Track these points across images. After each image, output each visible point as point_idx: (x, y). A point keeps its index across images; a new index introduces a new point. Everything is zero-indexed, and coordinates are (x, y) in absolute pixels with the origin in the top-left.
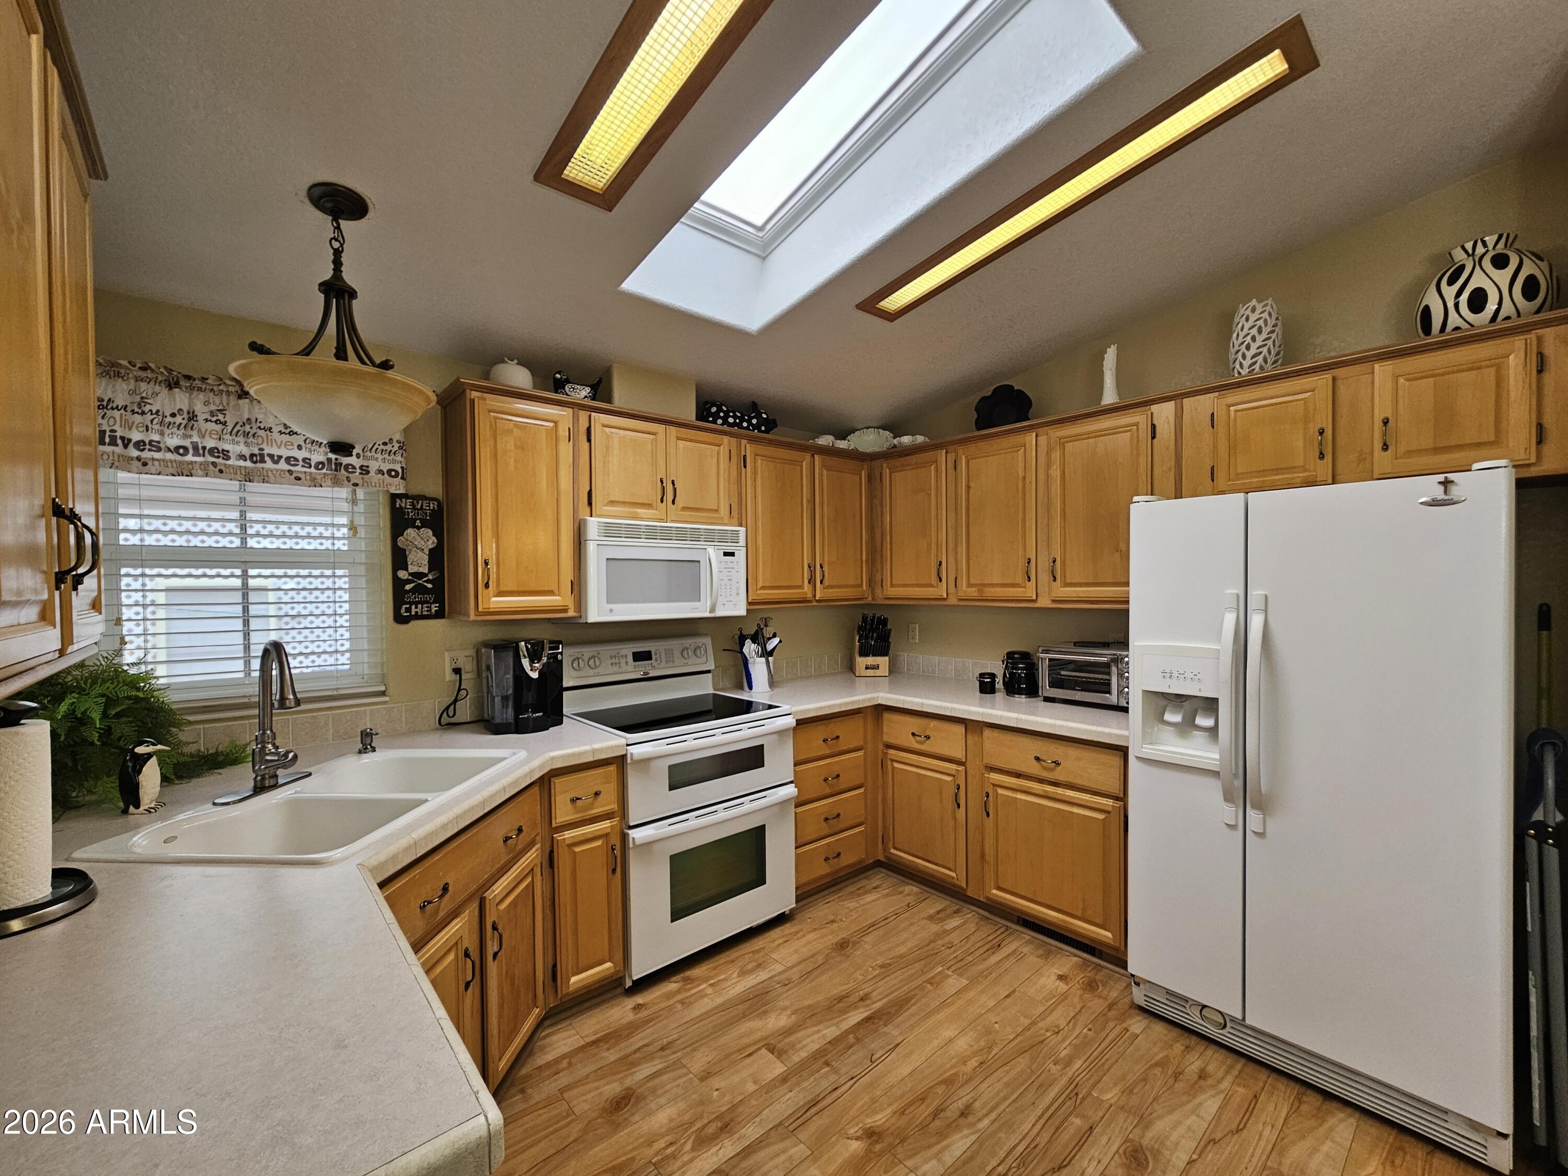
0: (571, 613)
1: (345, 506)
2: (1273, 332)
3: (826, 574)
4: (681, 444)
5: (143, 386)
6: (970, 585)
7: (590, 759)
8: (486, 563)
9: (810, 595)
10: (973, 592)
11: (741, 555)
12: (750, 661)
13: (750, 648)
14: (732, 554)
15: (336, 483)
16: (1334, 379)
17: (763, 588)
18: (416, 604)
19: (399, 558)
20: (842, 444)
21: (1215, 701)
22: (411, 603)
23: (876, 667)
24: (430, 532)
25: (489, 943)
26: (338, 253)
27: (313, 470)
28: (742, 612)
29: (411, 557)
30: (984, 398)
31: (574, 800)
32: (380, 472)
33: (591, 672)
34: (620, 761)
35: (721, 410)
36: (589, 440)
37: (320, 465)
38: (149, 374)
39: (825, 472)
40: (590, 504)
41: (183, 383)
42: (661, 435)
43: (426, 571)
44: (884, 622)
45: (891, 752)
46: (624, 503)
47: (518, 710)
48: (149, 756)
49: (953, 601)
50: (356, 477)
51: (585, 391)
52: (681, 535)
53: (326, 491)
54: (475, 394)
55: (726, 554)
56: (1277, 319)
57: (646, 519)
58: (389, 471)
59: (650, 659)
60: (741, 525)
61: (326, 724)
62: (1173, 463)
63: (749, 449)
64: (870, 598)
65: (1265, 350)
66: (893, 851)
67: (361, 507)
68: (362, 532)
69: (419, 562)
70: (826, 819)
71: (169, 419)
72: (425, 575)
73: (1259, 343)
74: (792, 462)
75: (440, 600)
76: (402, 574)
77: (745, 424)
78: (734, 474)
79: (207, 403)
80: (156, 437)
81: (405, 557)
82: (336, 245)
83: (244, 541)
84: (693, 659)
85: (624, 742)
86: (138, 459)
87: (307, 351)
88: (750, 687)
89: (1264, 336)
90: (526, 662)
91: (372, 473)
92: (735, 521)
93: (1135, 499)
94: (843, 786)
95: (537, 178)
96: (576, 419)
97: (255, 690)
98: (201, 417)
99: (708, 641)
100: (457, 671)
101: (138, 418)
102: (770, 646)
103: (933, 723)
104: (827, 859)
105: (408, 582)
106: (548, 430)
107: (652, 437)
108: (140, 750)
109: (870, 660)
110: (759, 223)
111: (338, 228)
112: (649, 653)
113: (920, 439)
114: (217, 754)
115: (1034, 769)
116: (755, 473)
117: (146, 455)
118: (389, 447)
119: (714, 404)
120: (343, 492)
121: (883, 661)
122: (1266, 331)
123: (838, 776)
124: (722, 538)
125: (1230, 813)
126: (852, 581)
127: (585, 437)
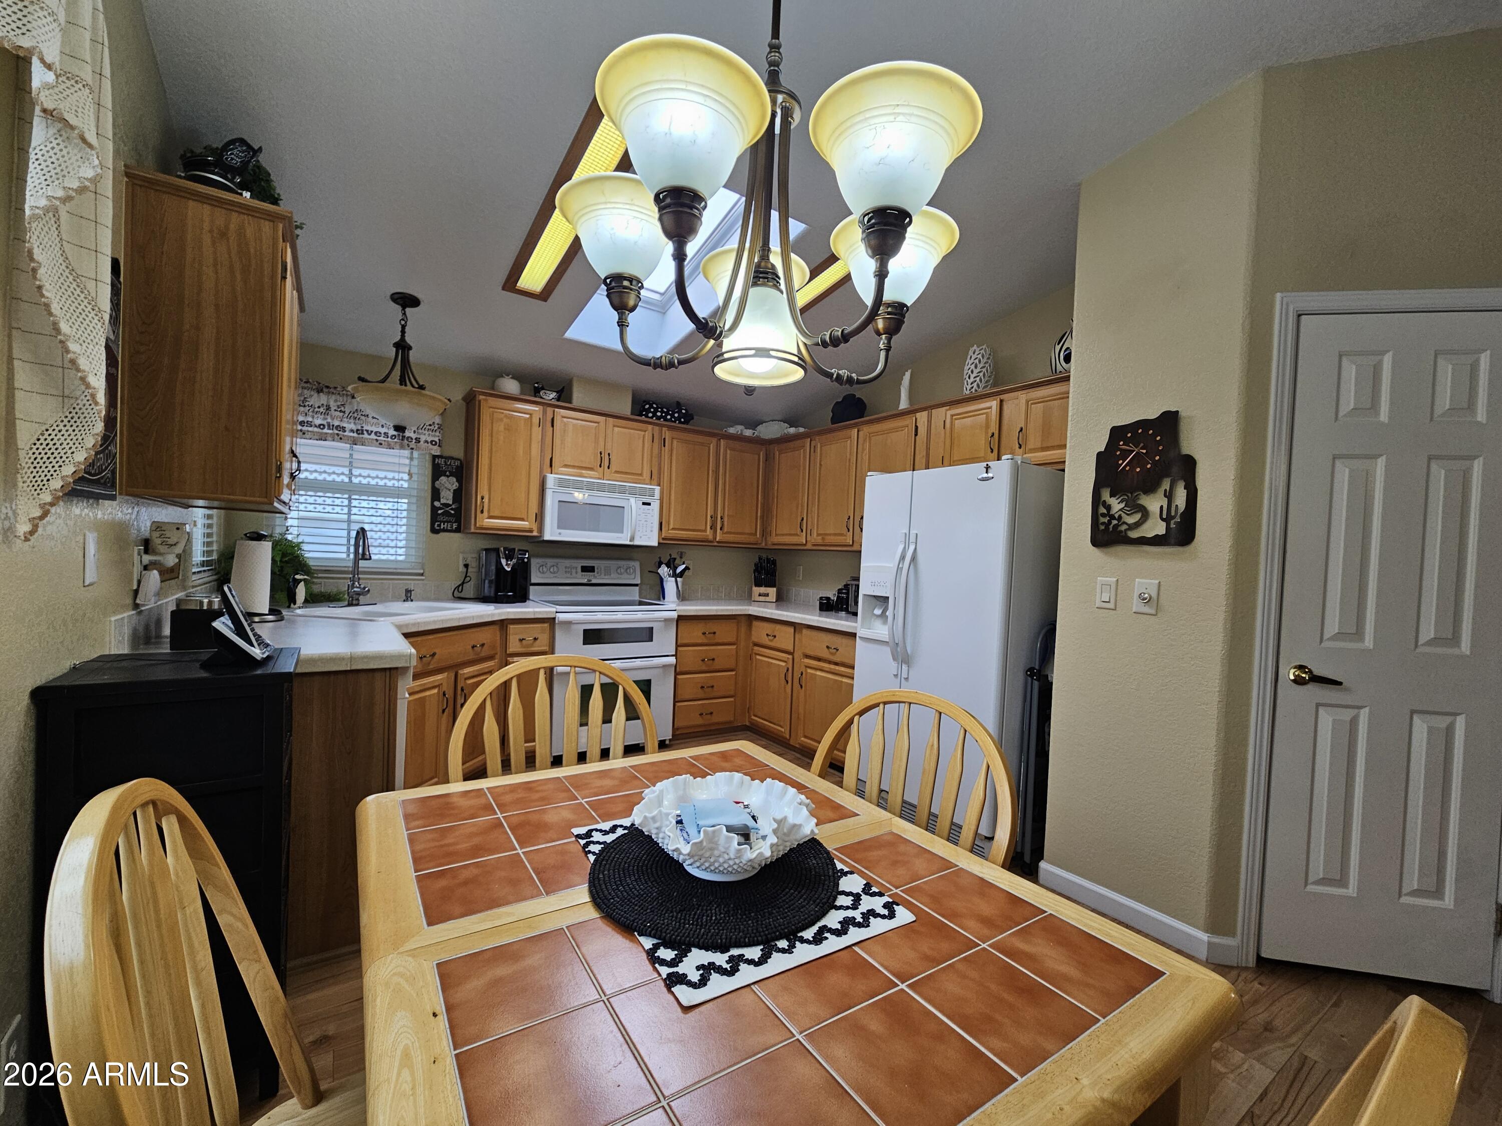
0: (535, 534)
1: (407, 462)
3: (726, 523)
4: (616, 429)
5: (306, 391)
6: (818, 535)
7: (532, 617)
8: (482, 498)
9: (711, 538)
10: (819, 540)
11: (656, 505)
12: (665, 580)
13: (664, 570)
14: (649, 504)
15: (402, 447)
16: (1001, 401)
17: (673, 529)
18: (444, 523)
19: (436, 494)
20: (748, 433)
21: (888, 598)
22: (441, 522)
23: (767, 595)
24: (455, 480)
25: (459, 697)
26: (403, 327)
27: (389, 439)
28: (656, 544)
29: (442, 494)
30: (837, 403)
31: (521, 640)
32: (426, 442)
33: (552, 575)
34: (551, 621)
35: (651, 407)
36: (553, 426)
37: (393, 437)
38: (308, 385)
39: (728, 452)
40: (551, 466)
41: (325, 390)
42: (602, 424)
43: (451, 503)
44: (774, 562)
45: (756, 648)
46: (574, 467)
47: (497, 591)
48: (301, 580)
49: (809, 547)
50: (413, 444)
51: (553, 395)
52: (612, 489)
53: (396, 452)
54: (481, 397)
55: (644, 504)
56: (988, 358)
57: (590, 478)
58: (432, 441)
59: (594, 571)
60: (659, 485)
61: (389, 588)
62: (925, 453)
63: (667, 434)
64: (764, 544)
66: (753, 717)
67: (415, 462)
68: (415, 478)
69: (447, 497)
70: (702, 687)
71: (317, 409)
72: (451, 505)
74: (702, 444)
75: (458, 521)
76: (437, 504)
77: (669, 417)
78: (656, 451)
79: (336, 401)
80: (310, 419)
81: (439, 494)
82: (403, 322)
83: (350, 478)
84: (625, 576)
85: (554, 610)
86: (301, 431)
87: (383, 381)
88: (664, 598)
90: (504, 562)
91: (422, 442)
92: (655, 482)
93: (869, 474)
94: (717, 667)
95: (503, 289)
96: (545, 412)
97: (351, 564)
98: (333, 409)
99: (637, 565)
100: (466, 566)
101: (302, 409)
102: (679, 570)
103: (778, 627)
104: (701, 714)
105: (440, 508)
106: (525, 419)
107: (596, 425)
108: (297, 577)
109: (763, 590)
110: (662, 290)
111: (404, 314)
112: (593, 567)
113: (801, 430)
114: (329, 595)
115: (825, 654)
116: (672, 450)
117: (305, 428)
118: (432, 428)
119: (648, 403)
120: (406, 453)
121: (772, 591)
123: (713, 659)
124: (642, 493)
125: (893, 666)
126: (747, 530)
127: (550, 424)
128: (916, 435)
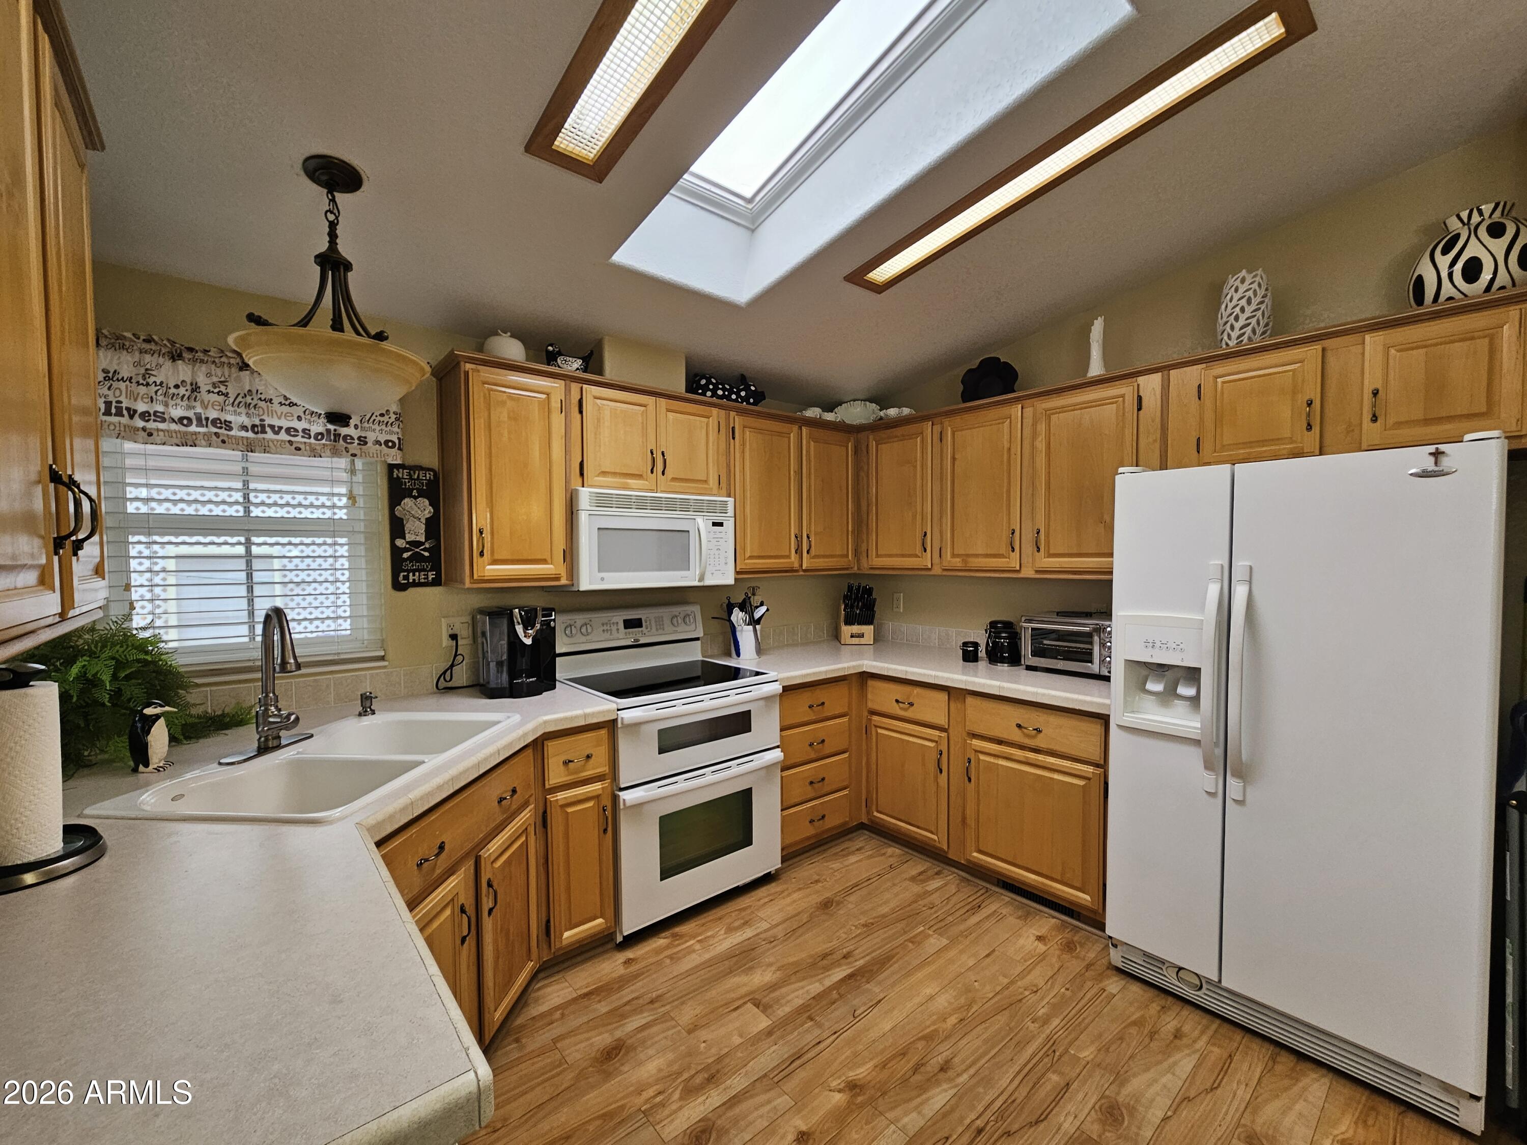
0: (564, 581)
1: (345, 476)
2: (1262, 303)
3: (813, 544)
4: (670, 415)
5: (148, 358)
6: (954, 556)
7: (583, 723)
8: (481, 533)
9: (796, 565)
10: (957, 562)
11: (729, 525)
12: (738, 628)
13: (738, 616)
14: (721, 524)
15: (335, 453)
16: (1324, 350)
17: (751, 557)
18: (414, 571)
19: (397, 527)
20: (829, 417)
21: (1198, 670)
22: (408, 571)
23: (861, 636)
24: (427, 502)
25: (484, 899)
26: (333, 226)
27: (312, 440)
28: (731, 581)
29: (408, 526)
30: (970, 371)
31: (566, 763)
32: (378, 443)
33: (583, 639)
34: (611, 725)
35: (710, 383)
36: (581, 412)
37: (319, 436)
38: (153, 346)
39: (812, 443)
40: (582, 474)
41: (186, 355)
42: (651, 407)
43: (423, 540)
44: (869, 591)
45: (875, 718)
46: (615, 474)
47: (513, 675)
48: (157, 717)
49: (937, 571)
50: (354, 447)
51: (577, 364)
52: (670, 506)
53: (325, 461)
54: (468, 366)
55: (715, 524)
56: (1267, 290)
57: (636, 490)
58: (386, 442)
59: (641, 626)
60: (730, 496)
61: (328, 686)
62: (1158, 435)
63: (738, 421)
64: (856, 568)
65: (1254, 321)
66: (875, 814)
67: (359, 477)
68: (360, 502)
69: (416, 531)
70: (811, 783)
71: (173, 391)
72: (422, 544)
73: (1248, 313)
74: (780, 434)
75: (437, 568)
76: (400, 543)
77: (734, 397)
78: (723, 445)
79: (209, 375)
80: (160, 408)
81: (403, 526)
82: (331, 217)
83: (247, 511)
84: (683, 627)
85: (614, 706)
86: (144, 429)
87: (305, 322)
88: (738, 655)
89: (1253, 307)
90: (519, 629)
91: (370, 444)
92: (724, 491)
93: (1121, 470)
94: (828, 751)
95: (528, 149)
96: (568, 391)
97: (258, 654)
98: (204, 388)
99: (696, 609)
100: (454, 637)
101: (142, 390)
102: (758, 614)
103: (917, 691)
104: (812, 821)
105: (406, 550)
106: (541, 402)
107: (642, 408)
108: (149, 711)
109: (856, 629)
110: (748, 194)
111: (333, 200)
112: (640, 620)
113: (906, 411)
114: (223, 715)
115: (1016, 736)
116: (743, 444)
117: (151, 425)
118: (386, 419)
119: (703, 377)
120: (342, 462)
121: (868, 630)
122: (1255, 302)
123: (823, 741)
124: (711, 508)
125: (1210, 781)
126: (838, 552)
127: (577, 409)
128: (1139, 409)
